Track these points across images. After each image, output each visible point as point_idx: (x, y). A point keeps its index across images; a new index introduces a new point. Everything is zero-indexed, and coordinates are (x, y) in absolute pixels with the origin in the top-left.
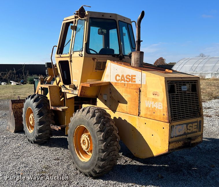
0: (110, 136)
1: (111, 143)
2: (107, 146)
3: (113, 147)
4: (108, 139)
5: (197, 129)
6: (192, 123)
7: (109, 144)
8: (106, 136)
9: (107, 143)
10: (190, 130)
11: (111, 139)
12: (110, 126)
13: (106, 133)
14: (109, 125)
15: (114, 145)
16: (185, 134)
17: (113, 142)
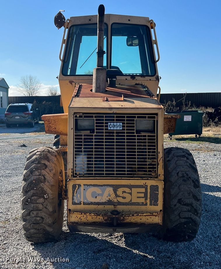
0: (33, 189)
1: (33, 198)
2: (27, 201)
3: (35, 205)
4: (29, 193)
5: (146, 199)
6: (130, 187)
7: (29, 200)
8: (27, 188)
9: (27, 198)
10: (124, 198)
11: (33, 193)
12: (40, 175)
13: (29, 184)
14: (38, 174)
15: (38, 202)
16: (110, 202)
17: (36, 197)
